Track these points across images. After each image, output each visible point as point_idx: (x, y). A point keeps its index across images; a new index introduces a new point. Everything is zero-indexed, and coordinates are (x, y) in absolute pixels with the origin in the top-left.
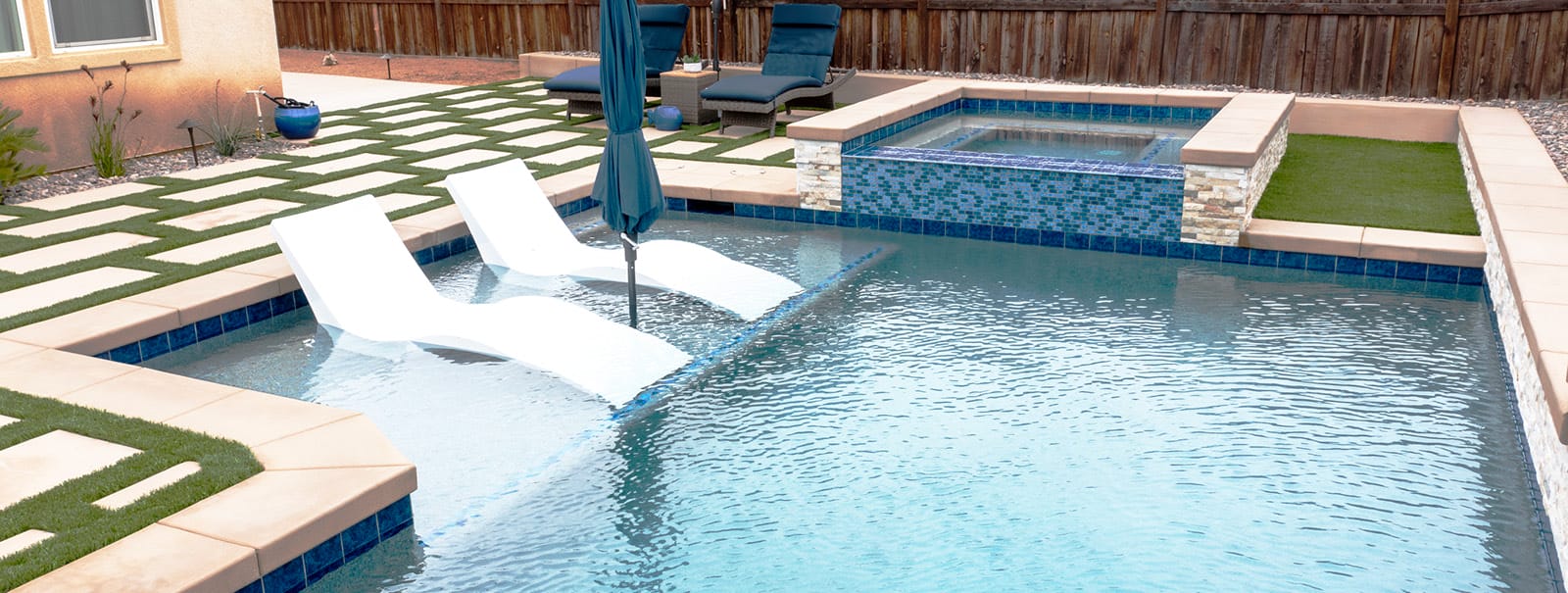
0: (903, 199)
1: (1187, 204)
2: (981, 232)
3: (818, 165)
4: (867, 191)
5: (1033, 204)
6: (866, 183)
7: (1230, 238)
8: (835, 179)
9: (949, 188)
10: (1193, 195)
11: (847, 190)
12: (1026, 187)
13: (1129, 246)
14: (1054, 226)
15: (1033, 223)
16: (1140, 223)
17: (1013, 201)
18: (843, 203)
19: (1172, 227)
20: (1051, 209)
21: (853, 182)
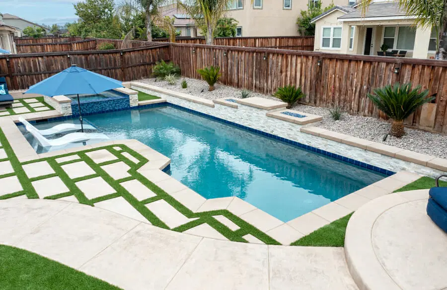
0: (84, 110)
1: (130, 101)
2: (99, 112)
3: (66, 107)
4: (77, 110)
5: (107, 106)
6: (76, 109)
7: (137, 105)
8: (70, 109)
9: (92, 106)
10: (131, 100)
11: (73, 111)
12: (106, 104)
13: (123, 109)
14: (111, 109)
15: (108, 109)
16: (124, 105)
17: (104, 106)
18: (73, 113)
19: (129, 105)
20: (110, 106)
21: (74, 109)
